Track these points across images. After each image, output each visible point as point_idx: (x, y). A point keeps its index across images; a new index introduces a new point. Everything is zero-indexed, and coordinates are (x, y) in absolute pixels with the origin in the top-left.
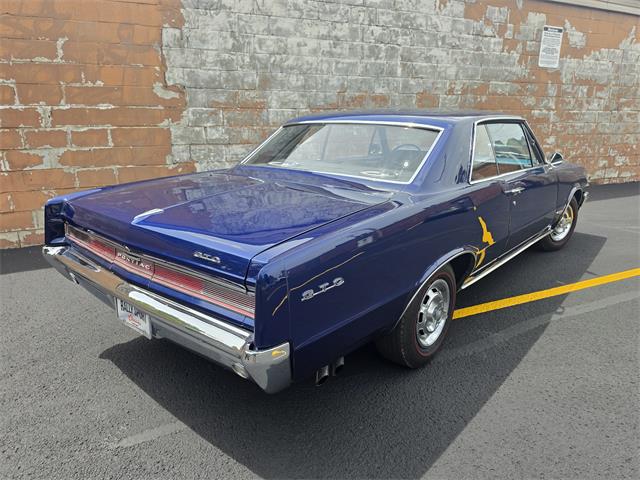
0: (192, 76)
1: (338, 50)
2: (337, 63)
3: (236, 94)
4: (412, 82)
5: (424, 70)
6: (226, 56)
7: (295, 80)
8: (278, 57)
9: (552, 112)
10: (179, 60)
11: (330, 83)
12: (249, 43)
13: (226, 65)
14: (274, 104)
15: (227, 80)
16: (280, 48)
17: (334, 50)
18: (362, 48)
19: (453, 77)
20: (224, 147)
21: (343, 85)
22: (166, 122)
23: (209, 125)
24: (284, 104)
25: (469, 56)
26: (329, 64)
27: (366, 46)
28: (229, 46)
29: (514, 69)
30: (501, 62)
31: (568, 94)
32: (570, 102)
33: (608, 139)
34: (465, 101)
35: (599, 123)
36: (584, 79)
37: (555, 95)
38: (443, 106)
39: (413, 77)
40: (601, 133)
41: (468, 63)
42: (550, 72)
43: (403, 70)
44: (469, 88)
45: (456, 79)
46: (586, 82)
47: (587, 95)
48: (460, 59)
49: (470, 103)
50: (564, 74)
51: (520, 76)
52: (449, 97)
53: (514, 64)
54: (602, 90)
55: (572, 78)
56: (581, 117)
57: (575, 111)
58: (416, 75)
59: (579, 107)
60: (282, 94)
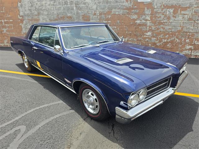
0: (24, 13)
1: (55, 4)
2: (56, 7)
3: (33, 17)
4: (79, 11)
5: (83, 7)
6: (30, 8)
7: (45, 13)
8: (41, 7)
9: (148, 22)
10: (22, 10)
11: (54, 13)
12: (34, 4)
13: (30, 10)
14: (41, 19)
15: (31, 14)
16: (41, 5)
17: (54, 4)
18: (62, 2)
19: (95, 9)
21: (58, 13)
22: (21, 24)
23: (28, 24)
24: (43, 19)
25: (101, 1)
26: (53, 8)
27: (63, 2)
28: (30, 6)
29: (124, 4)
30: (117, 2)
31: (159, 13)
32: (160, 17)
33: (193, 35)
34: (101, 18)
35: (184, 27)
36: (170, 5)
37: (150, 14)
38: (92, 19)
39: (80, 10)
40: (186, 32)
41: (101, 4)
42: (146, 4)
43: (76, 8)
44: (103, 13)
45: (97, 10)
46: (172, 7)
47: (173, 13)
48: (98, 3)
49: (104, 19)
50: (155, 4)
51: (127, 7)
52: (94, 16)
53: (124, 2)
54: (185, 10)
55: (161, 5)
56: (170, 24)
57: (164, 21)
58: (81, 9)
59: (167, 19)
60: (43, 16)
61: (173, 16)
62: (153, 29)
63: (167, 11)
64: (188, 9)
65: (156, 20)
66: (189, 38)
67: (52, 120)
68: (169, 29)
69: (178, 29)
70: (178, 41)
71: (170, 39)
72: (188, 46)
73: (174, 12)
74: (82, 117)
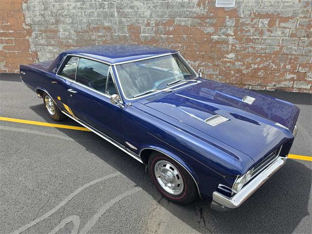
0: (33, 20)
1: (84, 6)
2: (85, 12)
3: (48, 27)
4: (124, 20)
5: (130, 13)
6: (42, 12)
7: (69, 20)
8: (61, 11)
9: (230, 38)
10: (28, 15)
11: (83, 21)
12: (49, 7)
13: (43, 15)
14: (61, 30)
15: (44, 21)
16: (61, 7)
18: (96, 4)
19: (149, 17)
20: (46, 47)
21: (88, 22)
22: (27, 37)
23: (40, 38)
24: (65, 31)
25: (158, 4)
26: (81, 12)
27: (97, 3)
28: (43, 8)
29: (194, 10)
30: (183, 6)
31: (247, 25)
32: (249, 30)
33: (296, 59)
34: (158, 30)
35: (283, 47)
36: (264, 14)
37: (233, 25)
38: (144, 32)
39: (124, 17)
40: (287, 54)
41: (158, 8)
42: (227, 10)
43: (118, 14)
44: (160, 23)
45: (151, 18)
46: (266, 16)
47: (268, 25)
48: (152, 6)
49: (162, 31)
50: (241, 11)
51: (199, 14)
52: (147, 27)
53: (193, 7)
54: (287, 22)
55: (251, 13)
56: (262, 41)
57: (255, 37)
58: (126, 16)
59: (259, 34)
60: (64, 26)
61: (269, 31)
62: (238, 49)
63: (260, 23)
64: (290, 20)
65: (243, 36)
66: (290, 63)
67: (114, 204)
68: (262, 49)
69: (275, 50)
70: (274, 67)
71: (263, 64)
72: (289, 74)
73: (270, 25)
74: (155, 199)
